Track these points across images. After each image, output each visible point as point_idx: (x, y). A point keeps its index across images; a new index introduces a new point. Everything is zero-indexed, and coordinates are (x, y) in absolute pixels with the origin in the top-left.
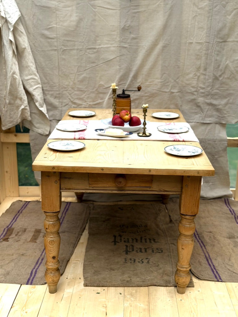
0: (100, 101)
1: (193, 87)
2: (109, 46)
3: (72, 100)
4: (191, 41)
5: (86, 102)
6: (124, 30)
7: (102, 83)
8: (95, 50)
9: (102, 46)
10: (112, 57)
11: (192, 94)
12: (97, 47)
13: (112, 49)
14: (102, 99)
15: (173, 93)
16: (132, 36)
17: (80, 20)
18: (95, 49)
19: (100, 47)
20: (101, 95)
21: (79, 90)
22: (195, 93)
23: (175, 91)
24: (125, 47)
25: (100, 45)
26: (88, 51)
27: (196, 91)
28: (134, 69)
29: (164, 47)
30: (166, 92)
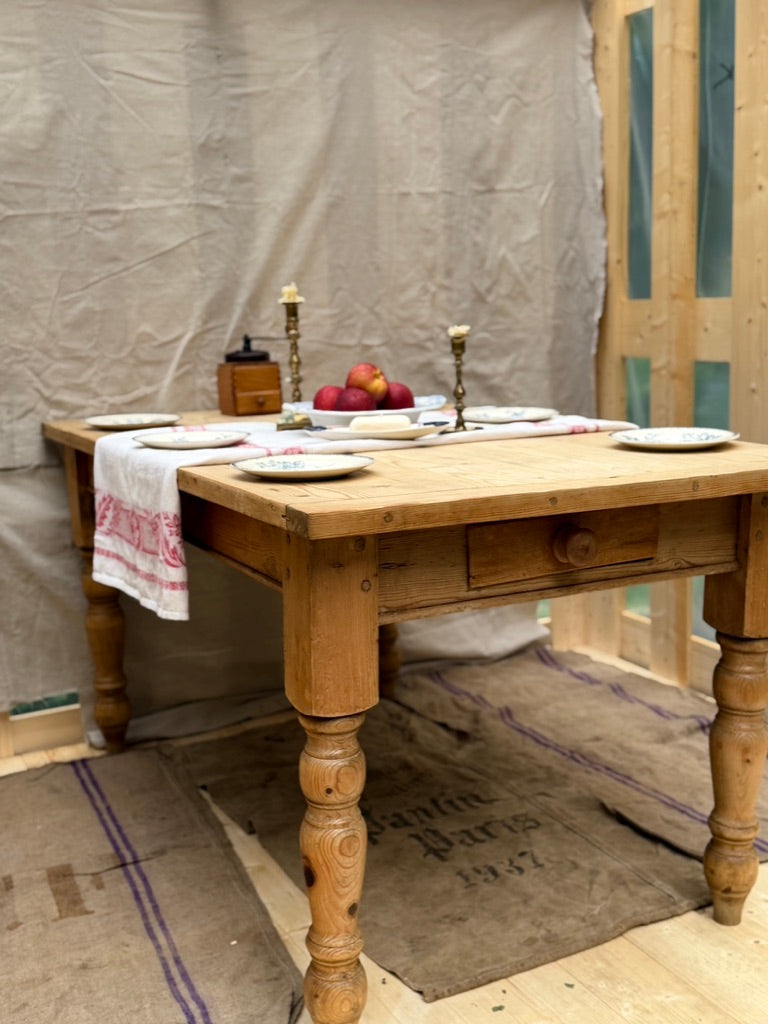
0: (143, 390)
1: (422, 327)
2: (159, 203)
3: (47, 393)
4: (404, 189)
5: (96, 395)
6: (208, 151)
7: (146, 328)
8: (115, 218)
9: (138, 204)
10: (172, 241)
11: (420, 347)
12: (123, 207)
13: (173, 213)
14: (149, 383)
15: (367, 348)
16: (235, 170)
17: (57, 117)
18: (115, 212)
19: (131, 206)
20: (148, 371)
21: (70, 356)
22: (430, 345)
23: (374, 341)
24: (214, 208)
25: (129, 201)
26: (93, 220)
27: (431, 339)
28: (250, 277)
29: (333, 206)
30: (348, 347)
